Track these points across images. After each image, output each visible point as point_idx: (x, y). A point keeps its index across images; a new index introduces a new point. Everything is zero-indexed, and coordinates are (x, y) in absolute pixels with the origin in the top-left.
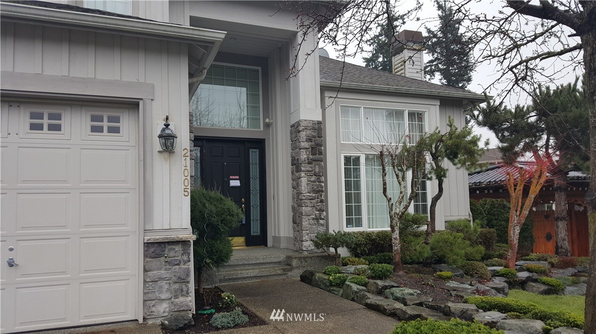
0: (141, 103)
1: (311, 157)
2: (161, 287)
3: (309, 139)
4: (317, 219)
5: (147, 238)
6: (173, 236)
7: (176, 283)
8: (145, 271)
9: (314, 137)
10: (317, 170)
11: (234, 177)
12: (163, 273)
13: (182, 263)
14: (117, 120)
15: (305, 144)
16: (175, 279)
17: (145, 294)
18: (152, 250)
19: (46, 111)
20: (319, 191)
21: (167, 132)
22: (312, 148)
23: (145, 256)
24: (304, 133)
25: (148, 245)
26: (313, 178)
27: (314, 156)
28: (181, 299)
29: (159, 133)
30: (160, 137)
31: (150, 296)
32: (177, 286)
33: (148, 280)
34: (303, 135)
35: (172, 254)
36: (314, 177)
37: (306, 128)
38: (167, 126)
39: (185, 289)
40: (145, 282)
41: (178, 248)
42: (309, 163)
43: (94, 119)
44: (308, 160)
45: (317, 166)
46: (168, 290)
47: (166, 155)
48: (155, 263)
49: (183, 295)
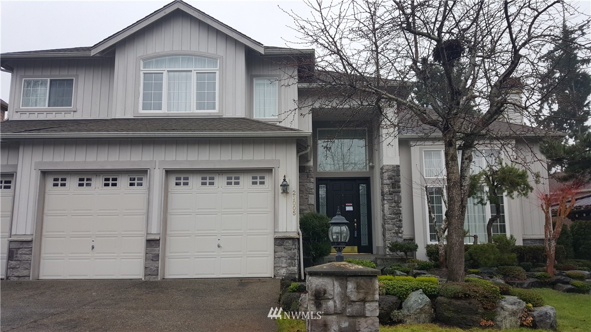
0: (273, 169)
1: (392, 190)
2: (282, 261)
3: (390, 178)
4: (397, 233)
5: (275, 236)
6: (288, 235)
7: (289, 259)
8: (275, 252)
9: (394, 176)
10: (396, 199)
11: (349, 204)
12: (283, 254)
13: (292, 249)
14: (263, 178)
15: (388, 182)
16: (289, 257)
17: (275, 263)
18: (278, 242)
19: (233, 176)
20: (398, 214)
21: (285, 183)
22: (393, 184)
23: (275, 245)
24: (387, 174)
25: (276, 239)
26: (393, 205)
27: (394, 189)
28: (292, 268)
29: (281, 183)
30: (281, 186)
31: (277, 264)
32: (290, 261)
33: (276, 257)
34: (386, 175)
35: (287, 244)
36: (394, 203)
37: (388, 170)
38: (284, 180)
39: (294, 263)
40: (275, 257)
41: (290, 242)
42: (390, 194)
43: (253, 178)
44: (389, 192)
45: (396, 196)
46: (285, 263)
47: (285, 194)
48: (279, 248)
49: (293, 266)
